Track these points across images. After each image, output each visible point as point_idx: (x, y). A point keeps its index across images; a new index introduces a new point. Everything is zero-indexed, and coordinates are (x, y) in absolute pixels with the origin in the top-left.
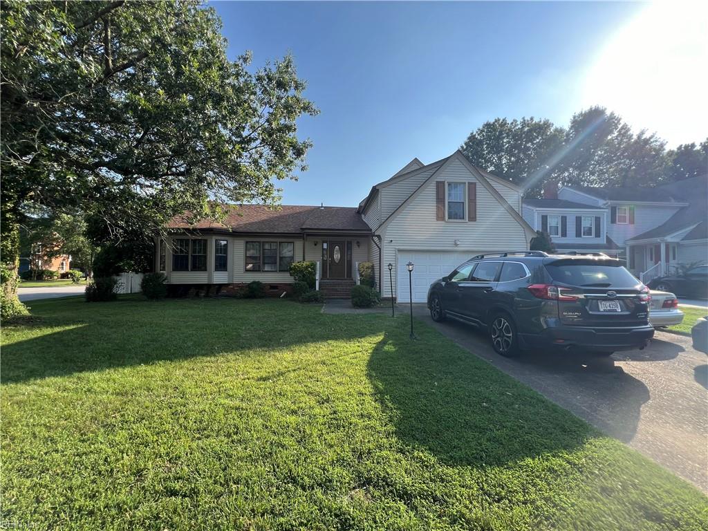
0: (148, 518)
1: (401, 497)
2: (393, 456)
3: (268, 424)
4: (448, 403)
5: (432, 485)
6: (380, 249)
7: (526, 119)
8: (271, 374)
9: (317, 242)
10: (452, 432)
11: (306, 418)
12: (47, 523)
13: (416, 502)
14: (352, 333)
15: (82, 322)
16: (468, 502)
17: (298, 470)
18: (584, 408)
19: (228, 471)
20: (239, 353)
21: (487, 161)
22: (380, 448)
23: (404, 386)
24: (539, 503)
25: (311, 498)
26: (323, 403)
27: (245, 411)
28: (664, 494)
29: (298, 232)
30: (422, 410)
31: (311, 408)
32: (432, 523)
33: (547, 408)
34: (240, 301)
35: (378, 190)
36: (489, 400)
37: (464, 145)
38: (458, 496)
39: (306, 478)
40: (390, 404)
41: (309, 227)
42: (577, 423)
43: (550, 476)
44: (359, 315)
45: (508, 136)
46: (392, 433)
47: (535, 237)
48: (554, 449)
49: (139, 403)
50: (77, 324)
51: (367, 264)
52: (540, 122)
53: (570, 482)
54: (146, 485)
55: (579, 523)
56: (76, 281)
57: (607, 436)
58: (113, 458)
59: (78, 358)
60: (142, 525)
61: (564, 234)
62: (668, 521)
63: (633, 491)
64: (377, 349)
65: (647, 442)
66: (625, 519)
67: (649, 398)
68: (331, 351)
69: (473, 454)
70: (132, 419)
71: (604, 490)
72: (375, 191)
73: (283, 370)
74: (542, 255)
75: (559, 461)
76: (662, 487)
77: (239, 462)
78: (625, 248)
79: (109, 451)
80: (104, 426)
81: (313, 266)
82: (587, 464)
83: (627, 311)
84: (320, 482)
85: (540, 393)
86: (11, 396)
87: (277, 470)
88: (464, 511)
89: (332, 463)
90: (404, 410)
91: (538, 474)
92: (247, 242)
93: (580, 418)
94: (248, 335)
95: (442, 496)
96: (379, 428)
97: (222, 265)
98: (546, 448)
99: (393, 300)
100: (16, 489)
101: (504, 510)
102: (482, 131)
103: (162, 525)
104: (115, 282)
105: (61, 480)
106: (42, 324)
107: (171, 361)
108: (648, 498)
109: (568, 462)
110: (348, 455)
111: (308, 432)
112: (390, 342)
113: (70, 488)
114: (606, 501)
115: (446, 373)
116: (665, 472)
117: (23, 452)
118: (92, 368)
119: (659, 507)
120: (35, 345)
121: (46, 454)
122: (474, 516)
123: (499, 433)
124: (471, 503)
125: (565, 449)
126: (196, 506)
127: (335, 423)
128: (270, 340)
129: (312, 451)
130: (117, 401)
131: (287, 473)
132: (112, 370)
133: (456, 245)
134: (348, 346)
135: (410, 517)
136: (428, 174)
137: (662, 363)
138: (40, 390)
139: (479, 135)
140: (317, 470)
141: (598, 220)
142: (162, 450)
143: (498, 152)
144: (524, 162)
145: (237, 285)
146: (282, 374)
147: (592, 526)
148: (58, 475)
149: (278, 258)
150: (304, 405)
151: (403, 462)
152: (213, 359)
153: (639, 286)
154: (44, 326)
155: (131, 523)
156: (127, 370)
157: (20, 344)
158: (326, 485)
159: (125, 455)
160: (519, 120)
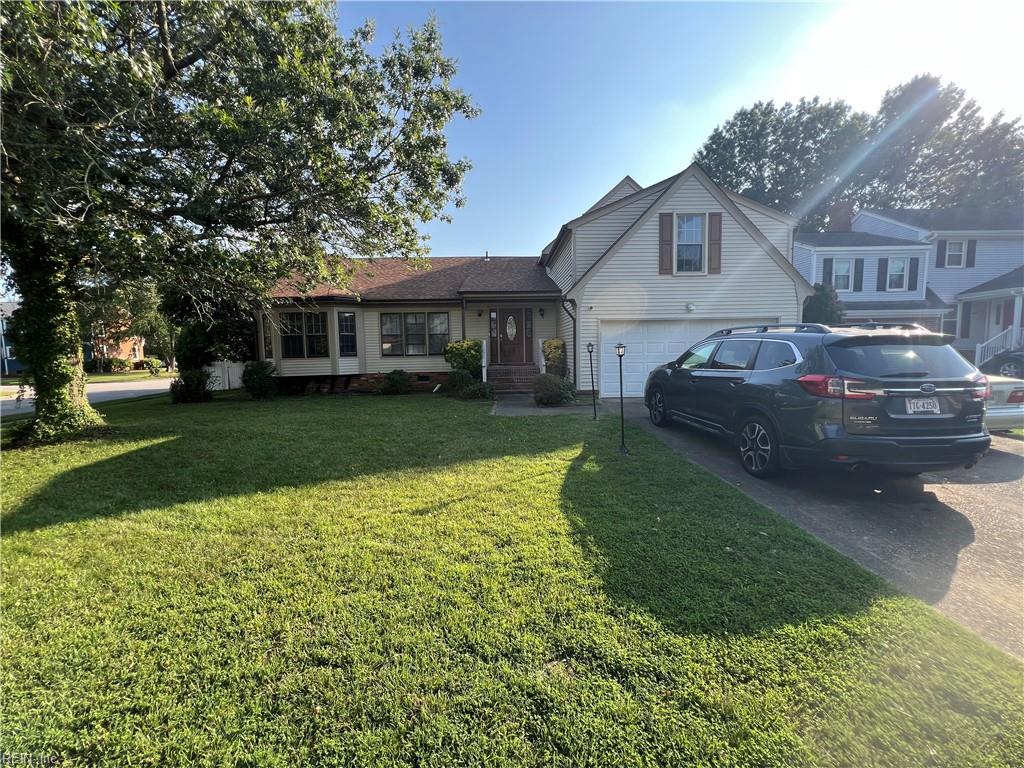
0: (295, 692)
1: (614, 674)
2: (602, 619)
3: (433, 574)
4: (675, 546)
5: (654, 658)
6: (574, 320)
7: (806, 100)
8: (430, 505)
9: (482, 311)
10: (682, 588)
11: (482, 567)
12: (175, 695)
13: (635, 680)
14: (538, 444)
15: (173, 433)
16: (703, 682)
17: (476, 637)
18: (873, 554)
19: (386, 635)
20: (383, 475)
21: (738, 175)
22: (583, 607)
23: (614, 522)
24: (801, 686)
25: (495, 673)
26: (503, 546)
27: (399, 557)
28: (983, 678)
29: (453, 297)
30: (639, 557)
31: (486, 552)
32: (656, 708)
33: (818, 554)
34: (378, 398)
35: (571, 230)
36: (734, 543)
37: (703, 150)
38: (690, 674)
39: (486, 646)
40: (594, 549)
41: (469, 289)
42: (861, 576)
43: (818, 650)
44: (546, 417)
45: (774, 133)
46: (599, 589)
47: (812, 295)
48: (825, 613)
49: (262, 545)
50: (167, 436)
51: (555, 343)
52: (830, 104)
53: (846, 658)
54: (286, 651)
55: (857, 713)
56: (154, 372)
57: (905, 595)
58: (241, 617)
59: (177, 484)
60: (288, 700)
61: (858, 287)
62: (985, 714)
63: (937, 672)
64: (574, 468)
65: (964, 603)
66: (922, 709)
67: (972, 539)
68: (510, 472)
69: (711, 618)
70: (257, 566)
71: (895, 671)
72: (566, 233)
73: (446, 500)
74: (822, 331)
75: (833, 630)
76: (979, 668)
77: (400, 624)
78: (954, 306)
79: (236, 608)
80: (224, 575)
81: (478, 346)
82: (874, 634)
83: (951, 412)
84: (505, 651)
85: (808, 532)
86: (103, 536)
87: (449, 635)
88: (699, 693)
89: (520, 628)
90: (615, 557)
91: (802, 646)
92: (382, 314)
93: (868, 569)
94: (394, 450)
95: (669, 673)
96: (580, 581)
97: (349, 347)
98: (814, 611)
99: (594, 393)
100: (132, 653)
101: (753, 693)
102: (734, 125)
103: (313, 701)
104: (208, 376)
105: (183, 642)
106: (123, 437)
107: (296, 486)
108: (958, 682)
109: (846, 632)
110: (540, 616)
111: (485, 585)
112: (592, 457)
113: (196, 654)
114: (896, 684)
115: (672, 503)
116: (987, 647)
117: (130, 608)
118: (197, 499)
119: (973, 695)
120: (119, 465)
121: (159, 610)
122: (712, 701)
123: (748, 589)
124: (708, 683)
125: (842, 613)
126: (351, 679)
127: (521, 573)
128: (423, 457)
129: (492, 611)
130: (235, 543)
131: (462, 640)
132: (222, 501)
133: (689, 310)
134: (532, 464)
135: (626, 700)
136: (646, 202)
137: (998, 487)
138: (137, 526)
139: (727, 131)
140: (500, 636)
141: (914, 263)
142: (300, 607)
143: (757, 159)
144: (799, 173)
145: (372, 376)
146: (445, 505)
147: (874, 717)
148: (178, 636)
149: (427, 337)
150: (477, 549)
151: (615, 628)
152: (350, 484)
153: (973, 374)
154: (126, 439)
155: (275, 697)
156: (241, 500)
157: (100, 464)
158: (514, 655)
159: (255, 612)
160: (795, 103)
